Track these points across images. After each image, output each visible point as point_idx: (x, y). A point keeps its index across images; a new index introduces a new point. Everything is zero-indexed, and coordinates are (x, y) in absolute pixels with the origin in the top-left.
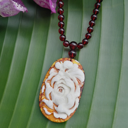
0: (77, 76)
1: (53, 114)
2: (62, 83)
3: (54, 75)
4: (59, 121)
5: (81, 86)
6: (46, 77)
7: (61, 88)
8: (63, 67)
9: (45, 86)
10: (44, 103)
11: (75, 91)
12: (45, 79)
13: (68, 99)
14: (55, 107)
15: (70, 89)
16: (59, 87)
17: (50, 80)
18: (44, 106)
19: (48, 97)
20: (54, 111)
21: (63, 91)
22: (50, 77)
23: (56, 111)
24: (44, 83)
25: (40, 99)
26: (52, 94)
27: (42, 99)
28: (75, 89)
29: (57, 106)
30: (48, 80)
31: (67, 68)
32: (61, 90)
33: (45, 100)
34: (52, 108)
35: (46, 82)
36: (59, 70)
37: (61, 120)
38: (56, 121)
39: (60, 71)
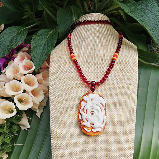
0: (100, 102)
1: (92, 131)
2: (91, 109)
3: (85, 105)
4: (97, 134)
5: (104, 107)
6: (80, 108)
7: (92, 112)
12: (79, 110)
13: (99, 117)
14: (92, 126)
15: (98, 110)
16: (90, 112)
23: (93, 128)
26: (87, 118)
27: (81, 123)
28: (101, 110)
29: (93, 124)
30: (82, 110)
31: (92, 98)
32: (92, 114)
33: (84, 124)
34: (90, 127)
35: (80, 112)
38: (95, 134)
39: (87, 102)
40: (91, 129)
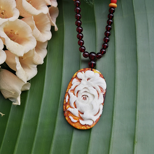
0: (99, 84)
1: (79, 122)
2: (85, 92)
3: (77, 85)
4: (85, 128)
5: (104, 94)
6: (69, 87)
7: (84, 96)
8: (85, 76)
9: (69, 95)
10: (69, 112)
11: (98, 98)
12: (68, 89)
13: (92, 105)
14: (81, 115)
15: (94, 96)
17: (73, 90)
18: (69, 115)
19: (73, 105)
21: (87, 98)
22: (73, 87)
23: (82, 118)
24: (68, 93)
25: (65, 109)
26: (76, 103)
27: (67, 108)
28: (99, 96)
29: (83, 114)
30: (71, 90)
31: (90, 77)
32: (84, 98)
33: (70, 109)
34: (78, 116)
37: (87, 127)
38: (83, 128)
39: (82, 81)
40: (79, 119)
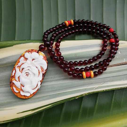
1: (20, 92)
3: (23, 63)
4: (24, 98)
5: (43, 73)
6: (17, 63)
8: (31, 57)
9: (15, 70)
10: (13, 83)
11: (38, 76)
12: (16, 65)
13: (32, 82)
14: (22, 88)
15: (34, 74)
16: (26, 73)
17: (20, 67)
18: (13, 86)
19: (17, 79)
20: (21, 90)
21: (29, 76)
22: (19, 64)
24: (15, 68)
25: (11, 80)
26: (20, 78)
27: (12, 80)
28: (39, 75)
29: (24, 86)
30: (18, 66)
31: (34, 58)
32: (27, 75)
34: (20, 88)
36: (27, 59)
37: (26, 97)
38: (22, 97)
